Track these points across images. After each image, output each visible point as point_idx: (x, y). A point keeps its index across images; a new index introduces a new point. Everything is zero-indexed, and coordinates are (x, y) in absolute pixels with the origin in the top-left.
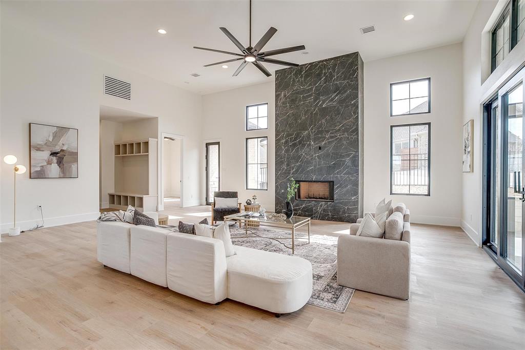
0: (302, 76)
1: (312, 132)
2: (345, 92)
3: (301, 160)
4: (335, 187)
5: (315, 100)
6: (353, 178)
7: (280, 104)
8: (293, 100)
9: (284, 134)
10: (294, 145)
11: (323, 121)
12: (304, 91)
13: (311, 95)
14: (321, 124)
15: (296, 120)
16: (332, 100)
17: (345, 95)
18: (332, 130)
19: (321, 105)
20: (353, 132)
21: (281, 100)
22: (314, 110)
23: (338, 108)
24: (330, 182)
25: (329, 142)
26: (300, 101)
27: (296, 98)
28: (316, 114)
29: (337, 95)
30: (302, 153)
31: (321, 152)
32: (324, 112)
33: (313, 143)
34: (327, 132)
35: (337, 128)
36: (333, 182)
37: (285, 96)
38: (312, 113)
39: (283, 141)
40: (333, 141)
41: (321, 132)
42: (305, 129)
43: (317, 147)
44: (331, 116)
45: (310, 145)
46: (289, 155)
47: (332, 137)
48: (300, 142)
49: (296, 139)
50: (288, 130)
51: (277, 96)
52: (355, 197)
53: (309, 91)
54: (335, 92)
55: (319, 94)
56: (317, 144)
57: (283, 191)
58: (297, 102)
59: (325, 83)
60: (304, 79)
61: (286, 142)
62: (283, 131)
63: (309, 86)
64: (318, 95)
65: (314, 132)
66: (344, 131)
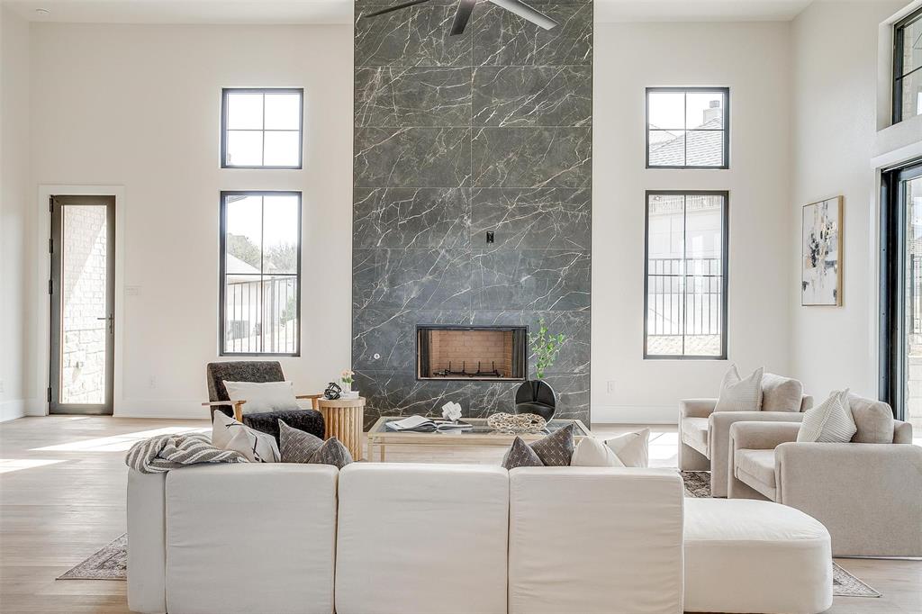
0: (439, 30)
1: (467, 192)
2: (559, 95)
3: (435, 270)
4: (532, 340)
5: (477, 106)
6: (577, 319)
7: (368, 101)
8: (409, 97)
9: (381, 193)
10: (415, 226)
11: (501, 165)
12: (443, 76)
13: (465, 91)
14: (495, 171)
15: (420, 153)
16: (525, 111)
17: (558, 103)
18: (525, 191)
19: (495, 121)
20: (575, 200)
21: (372, 89)
22: (475, 132)
23: (541, 134)
24: (515, 330)
25: (516, 224)
26: (433, 101)
27: (422, 92)
28: (480, 143)
29: (537, 101)
30: (441, 246)
31: (493, 249)
32: (503, 140)
33: (469, 222)
34: (512, 194)
35: (538, 187)
36: (525, 330)
37: (386, 80)
38: (467, 139)
39: (380, 211)
40: (526, 221)
41: (494, 195)
42: (447, 182)
43: (480, 235)
44: (521, 155)
45: (461, 227)
46: (399, 252)
47: (523, 211)
48: (432, 218)
49: (418, 208)
50: (397, 181)
51: (361, 79)
52: (581, 367)
53: (459, 77)
54: (532, 92)
55: (488, 91)
56: (483, 225)
57: (377, 356)
58: (424, 103)
59: (507, 62)
60: (446, 40)
61: (389, 215)
62: (378, 182)
63: (460, 64)
64: (486, 93)
65: (474, 192)
66: (556, 199)
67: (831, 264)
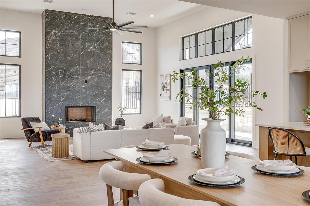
0: (71, 22)
1: (79, 69)
2: (104, 43)
3: (70, 90)
4: (97, 110)
5: (82, 44)
6: (109, 104)
7: (50, 40)
8: (62, 40)
9: (54, 68)
10: (64, 78)
11: (89, 61)
12: (72, 35)
13: (78, 40)
14: (87, 63)
15: (66, 57)
16: (95, 47)
17: (104, 46)
18: (95, 69)
19: (87, 49)
20: (108, 72)
21: (51, 36)
22: (81, 52)
23: (99, 53)
24: (92, 107)
25: (93, 78)
26: (69, 42)
27: (66, 39)
28: (83, 55)
29: (98, 44)
30: (72, 84)
31: (87, 85)
32: (89, 54)
33: (80, 77)
34: (91, 70)
35: (99, 68)
36: (95, 107)
37: (55, 34)
38: (79, 54)
39: (54, 73)
40: (95, 77)
41: (87, 70)
42: (74, 65)
43: (83, 81)
44: (94, 59)
45: (78, 78)
46: (60, 85)
47: (95, 74)
48: (69, 76)
49: (65, 73)
50: (59, 64)
51: (47, 34)
52: (110, 117)
53: (76, 36)
54: (97, 42)
55: (85, 40)
56: (83, 78)
57: (53, 116)
58: (67, 42)
59: (90, 33)
60: (73, 25)
61: (57, 74)
62: (53, 64)
63: (77, 32)
64: (84, 41)
65: (81, 69)
66: (103, 71)
67: (168, 90)
